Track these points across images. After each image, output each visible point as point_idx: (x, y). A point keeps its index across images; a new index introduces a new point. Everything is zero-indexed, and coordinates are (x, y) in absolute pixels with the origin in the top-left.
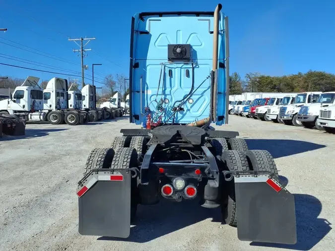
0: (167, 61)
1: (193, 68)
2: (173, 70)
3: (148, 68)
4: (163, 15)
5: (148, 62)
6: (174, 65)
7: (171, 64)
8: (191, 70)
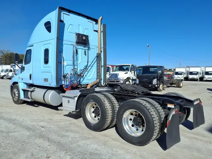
0: (75, 43)
1: (88, 50)
2: (78, 49)
3: (64, 46)
4: (71, 13)
5: (64, 42)
6: (79, 47)
7: (77, 46)
8: (87, 51)
